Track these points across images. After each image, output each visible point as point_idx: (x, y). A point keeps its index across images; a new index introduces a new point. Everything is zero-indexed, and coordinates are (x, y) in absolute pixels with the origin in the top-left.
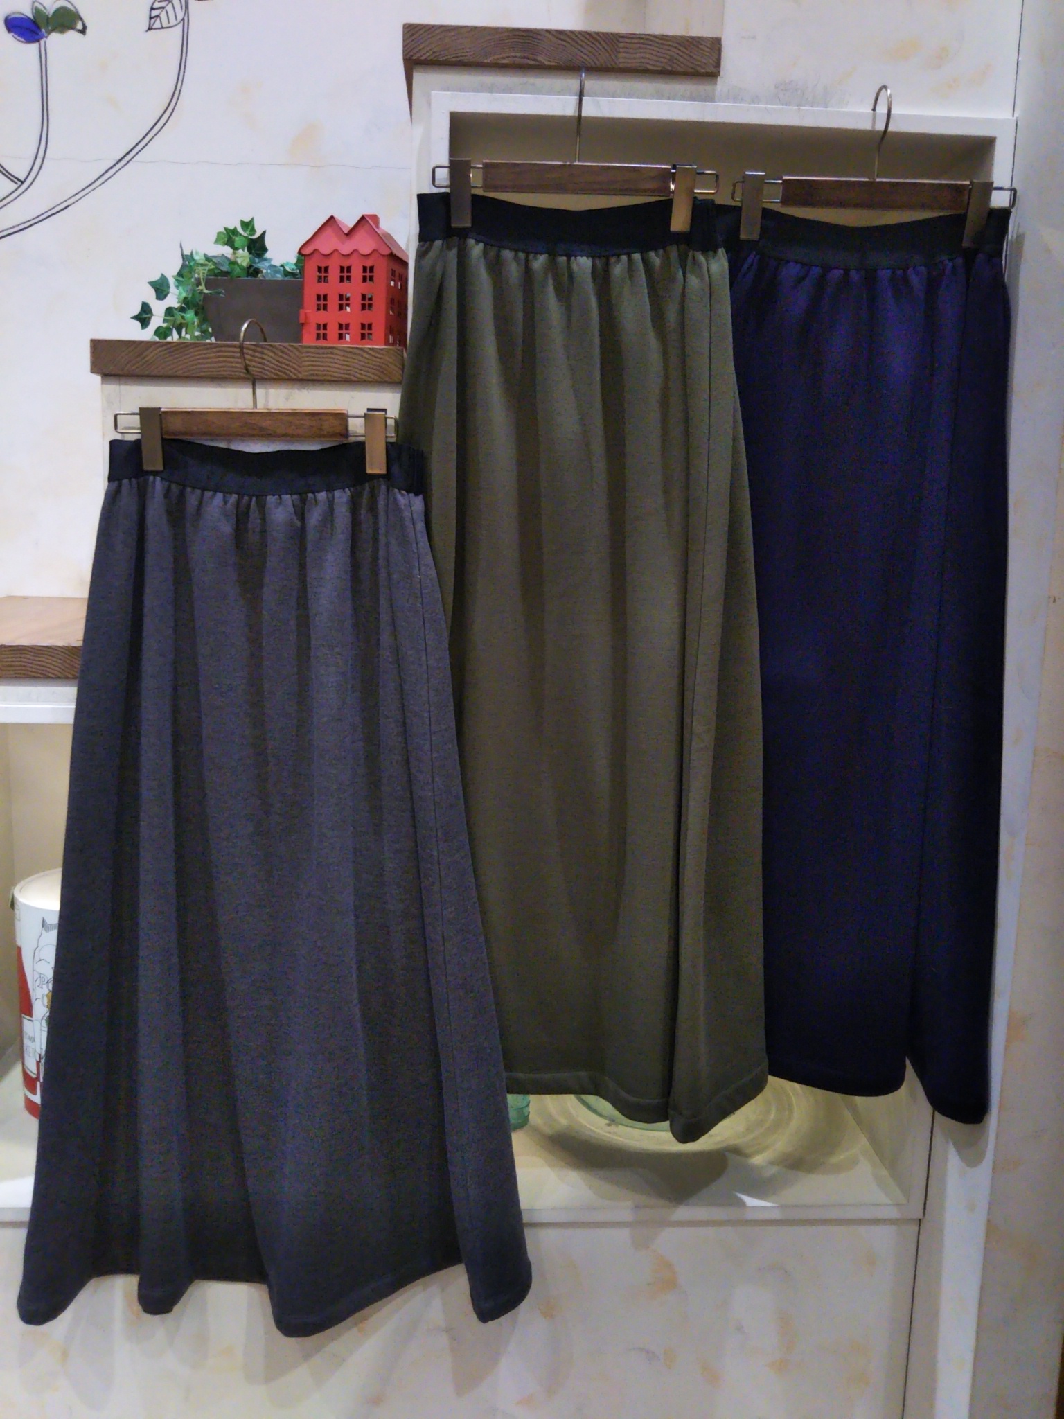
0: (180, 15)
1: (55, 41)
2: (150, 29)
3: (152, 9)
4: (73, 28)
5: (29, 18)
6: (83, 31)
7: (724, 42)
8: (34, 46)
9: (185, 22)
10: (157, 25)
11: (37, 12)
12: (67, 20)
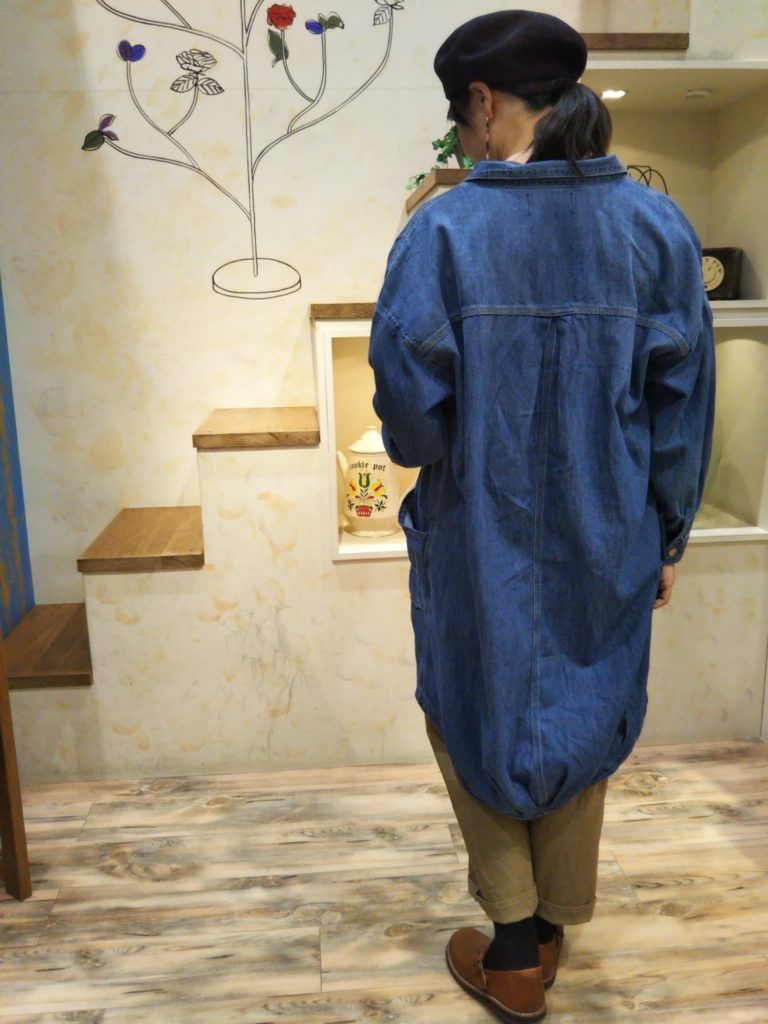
0: (389, 17)
1: (329, 33)
2: (374, 24)
3: (375, 15)
4: (338, 26)
5: (316, 23)
6: (343, 27)
7: (690, 36)
8: (320, 35)
9: (391, 21)
10: (378, 22)
11: (321, 19)
12: (335, 22)
